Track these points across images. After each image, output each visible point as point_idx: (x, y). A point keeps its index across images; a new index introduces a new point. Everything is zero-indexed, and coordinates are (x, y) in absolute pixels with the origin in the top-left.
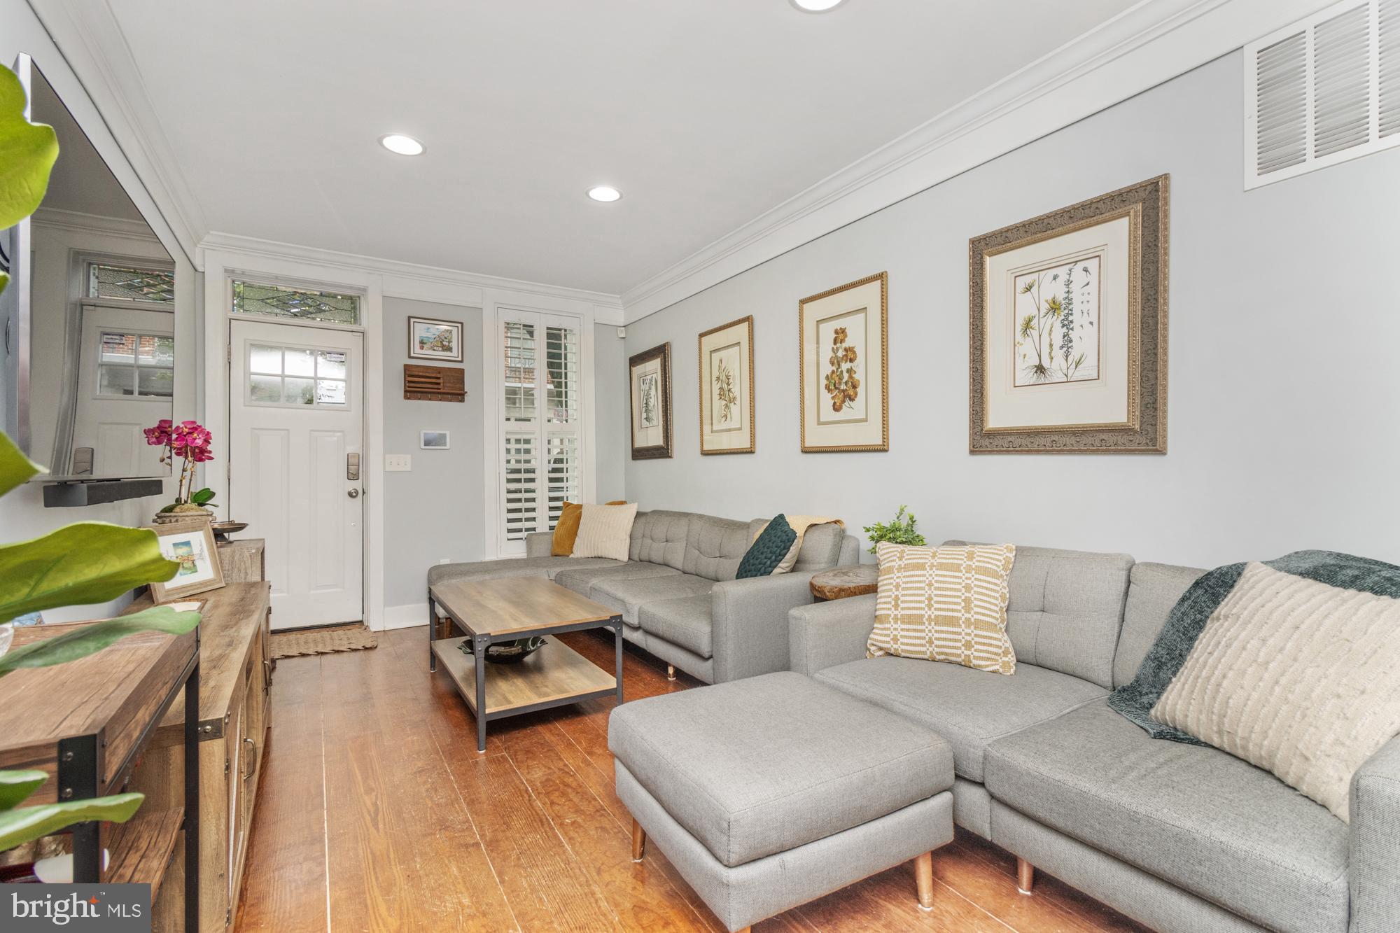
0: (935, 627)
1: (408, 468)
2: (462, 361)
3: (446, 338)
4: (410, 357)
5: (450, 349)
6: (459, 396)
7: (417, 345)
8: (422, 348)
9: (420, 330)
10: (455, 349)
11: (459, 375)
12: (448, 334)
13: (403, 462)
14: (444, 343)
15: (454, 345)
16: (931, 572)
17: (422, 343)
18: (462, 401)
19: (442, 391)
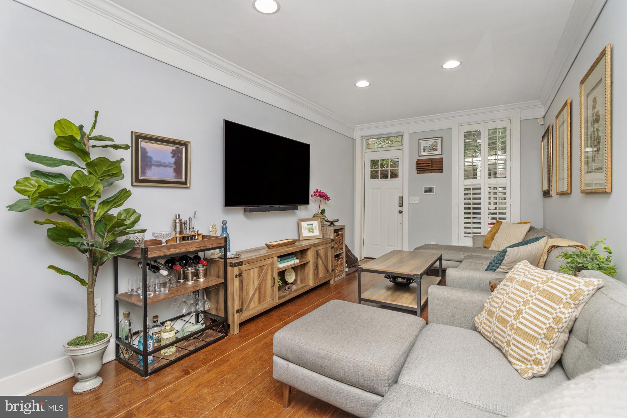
0: (509, 331)
1: (419, 202)
2: (442, 154)
3: (434, 145)
4: (419, 156)
5: (436, 150)
6: (440, 170)
7: (422, 150)
8: (424, 151)
9: (423, 144)
10: (439, 150)
11: (441, 161)
12: (436, 143)
13: (416, 200)
14: (434, 147)
15: (438, 148)
16: (533, 294)
17: (424, 149)
18: (442, 172)
19: (431, 169)
